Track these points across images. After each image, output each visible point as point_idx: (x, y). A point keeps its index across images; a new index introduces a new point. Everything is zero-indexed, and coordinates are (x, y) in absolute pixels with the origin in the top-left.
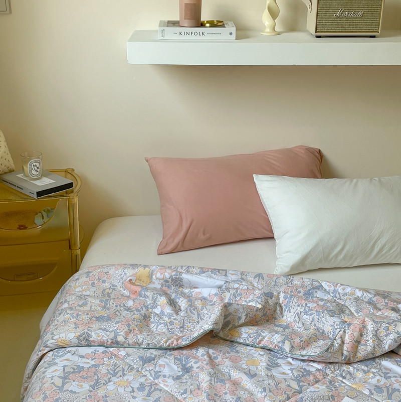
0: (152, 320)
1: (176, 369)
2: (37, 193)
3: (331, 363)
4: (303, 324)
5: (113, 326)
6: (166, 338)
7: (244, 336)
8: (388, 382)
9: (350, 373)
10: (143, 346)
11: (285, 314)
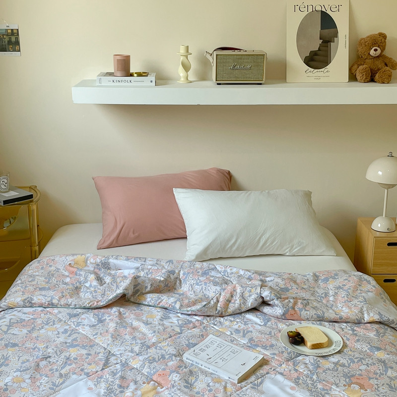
0: (82, 290)
1: (93, 321)
2: (4, 201)
3: (208, 316)
4: (194, 292)
5: (51, 293)
6: (89, 301)
7: (149, 300)
8: (246, 327)
9: (220, 322)
10: (72, 307)
11: (183, 286)
